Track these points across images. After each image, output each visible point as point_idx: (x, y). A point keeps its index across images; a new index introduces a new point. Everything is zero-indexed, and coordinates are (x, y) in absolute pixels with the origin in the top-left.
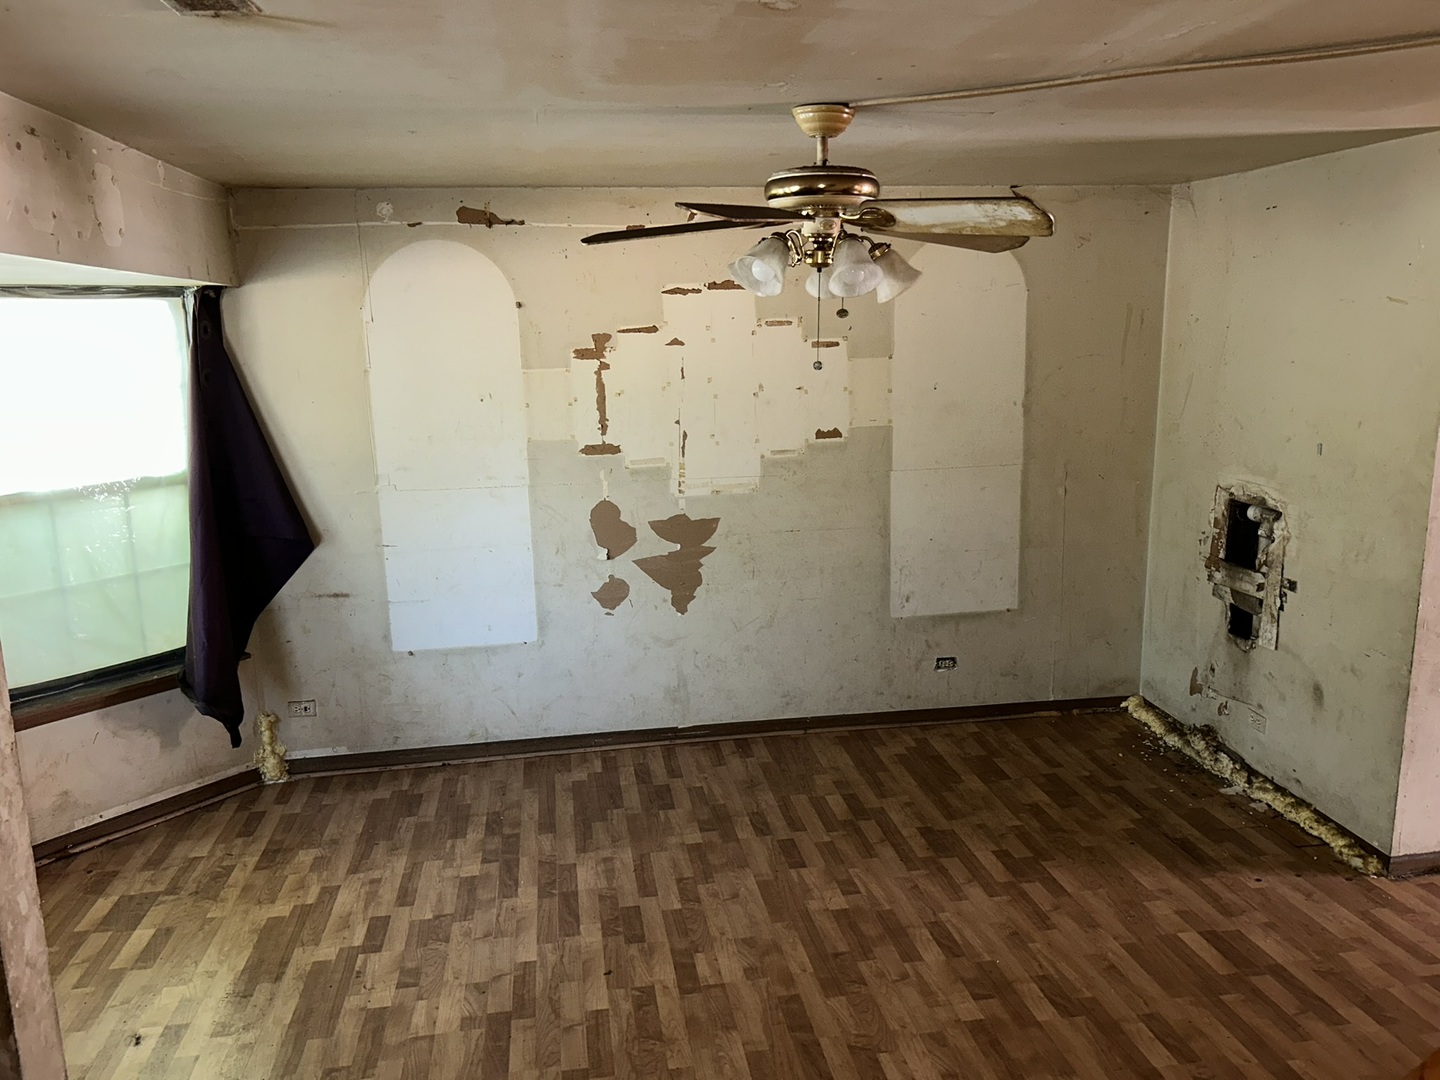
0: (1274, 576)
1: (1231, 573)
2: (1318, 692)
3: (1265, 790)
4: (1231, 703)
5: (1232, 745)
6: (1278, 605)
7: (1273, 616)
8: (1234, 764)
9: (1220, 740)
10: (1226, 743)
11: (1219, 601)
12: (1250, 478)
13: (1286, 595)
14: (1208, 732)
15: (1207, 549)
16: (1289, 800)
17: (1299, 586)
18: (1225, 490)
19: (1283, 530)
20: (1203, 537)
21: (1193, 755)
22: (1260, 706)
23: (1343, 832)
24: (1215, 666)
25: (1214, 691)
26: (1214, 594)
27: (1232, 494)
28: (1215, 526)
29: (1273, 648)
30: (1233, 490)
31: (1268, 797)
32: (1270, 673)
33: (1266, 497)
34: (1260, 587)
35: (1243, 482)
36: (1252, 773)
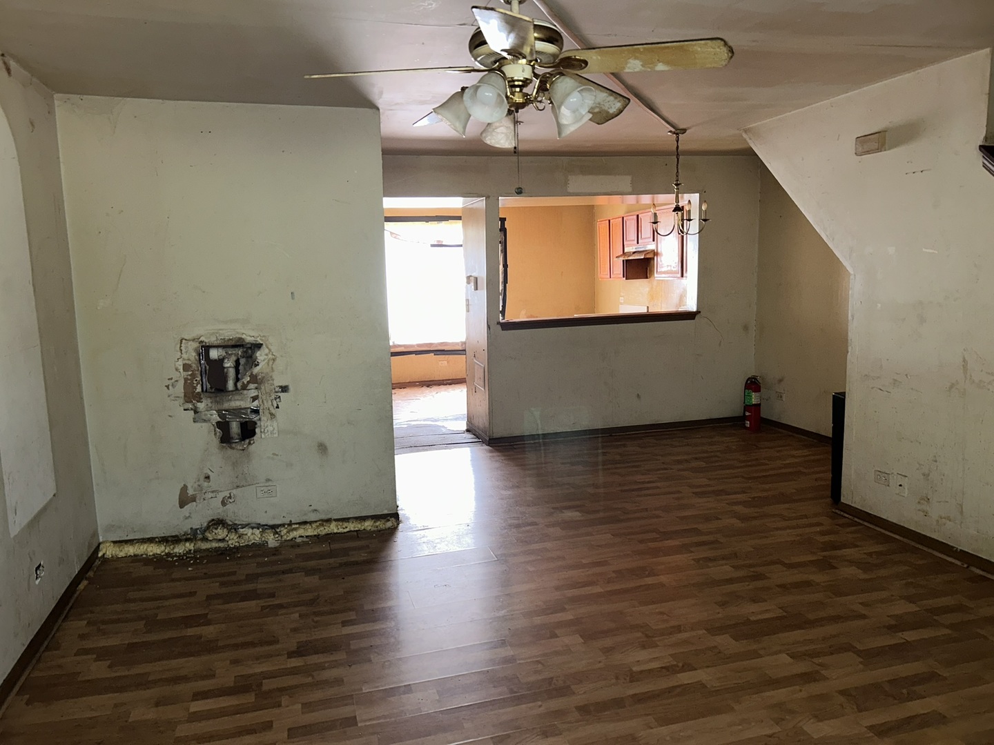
0: (266, 387)
1: (218, 399)
2: (322, 448)
3: (295, 529)
4: (234, 492)
5: (245, 521)
6: (275, 405)
7: (272, 414)
8: (258, 529)
9: (231, 523)
10: (236, 522)
11: (204, 424)
12: (222, 326)
13: (279, 397)
14: (218, 523)
15: (180, 389)
16: (314, 525)
17: (290, 387)
18: (193, 340)
19: (267, 355)
20: (170, 382)
21: (215, 545)
22: (268, 480)
23: (362, 519)
24: (210, 473)
25: (213, 492)
26: (194, 422)
27: (202, 342)
28: (184, 370)
29: (276, 435)
30: (202, 339)
31: (301, 532)
32: (274, 454)
33: (244, 336)
34: (255, 399)
35: (211, 331)
36: (274, 527)
